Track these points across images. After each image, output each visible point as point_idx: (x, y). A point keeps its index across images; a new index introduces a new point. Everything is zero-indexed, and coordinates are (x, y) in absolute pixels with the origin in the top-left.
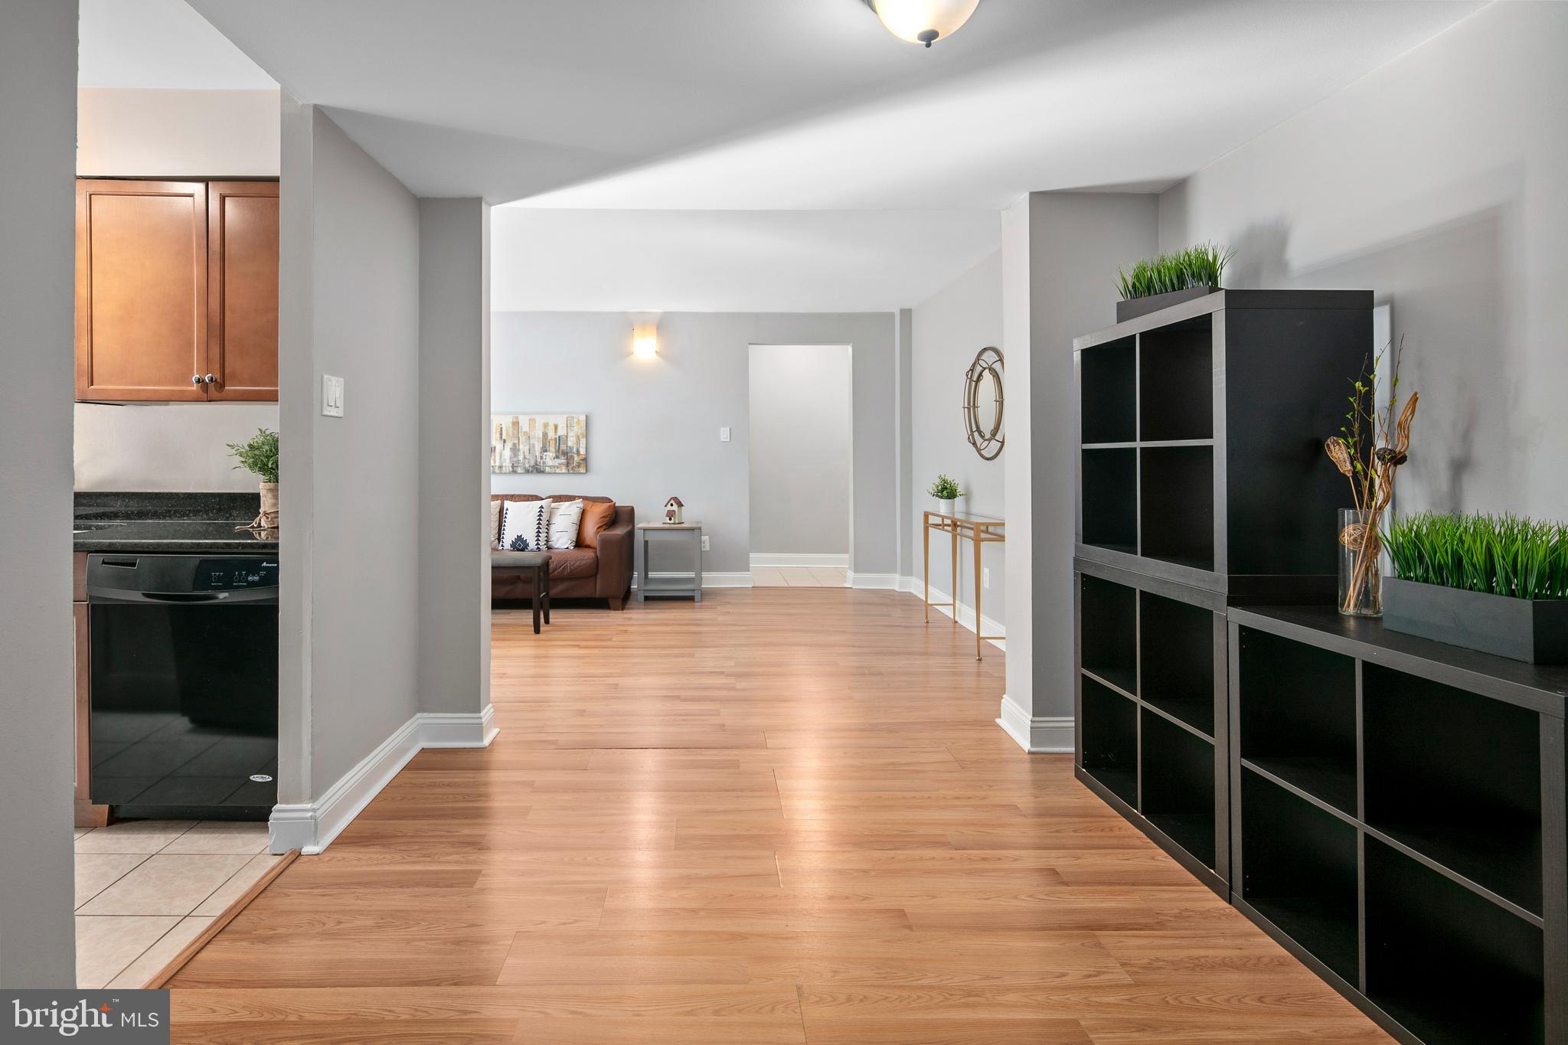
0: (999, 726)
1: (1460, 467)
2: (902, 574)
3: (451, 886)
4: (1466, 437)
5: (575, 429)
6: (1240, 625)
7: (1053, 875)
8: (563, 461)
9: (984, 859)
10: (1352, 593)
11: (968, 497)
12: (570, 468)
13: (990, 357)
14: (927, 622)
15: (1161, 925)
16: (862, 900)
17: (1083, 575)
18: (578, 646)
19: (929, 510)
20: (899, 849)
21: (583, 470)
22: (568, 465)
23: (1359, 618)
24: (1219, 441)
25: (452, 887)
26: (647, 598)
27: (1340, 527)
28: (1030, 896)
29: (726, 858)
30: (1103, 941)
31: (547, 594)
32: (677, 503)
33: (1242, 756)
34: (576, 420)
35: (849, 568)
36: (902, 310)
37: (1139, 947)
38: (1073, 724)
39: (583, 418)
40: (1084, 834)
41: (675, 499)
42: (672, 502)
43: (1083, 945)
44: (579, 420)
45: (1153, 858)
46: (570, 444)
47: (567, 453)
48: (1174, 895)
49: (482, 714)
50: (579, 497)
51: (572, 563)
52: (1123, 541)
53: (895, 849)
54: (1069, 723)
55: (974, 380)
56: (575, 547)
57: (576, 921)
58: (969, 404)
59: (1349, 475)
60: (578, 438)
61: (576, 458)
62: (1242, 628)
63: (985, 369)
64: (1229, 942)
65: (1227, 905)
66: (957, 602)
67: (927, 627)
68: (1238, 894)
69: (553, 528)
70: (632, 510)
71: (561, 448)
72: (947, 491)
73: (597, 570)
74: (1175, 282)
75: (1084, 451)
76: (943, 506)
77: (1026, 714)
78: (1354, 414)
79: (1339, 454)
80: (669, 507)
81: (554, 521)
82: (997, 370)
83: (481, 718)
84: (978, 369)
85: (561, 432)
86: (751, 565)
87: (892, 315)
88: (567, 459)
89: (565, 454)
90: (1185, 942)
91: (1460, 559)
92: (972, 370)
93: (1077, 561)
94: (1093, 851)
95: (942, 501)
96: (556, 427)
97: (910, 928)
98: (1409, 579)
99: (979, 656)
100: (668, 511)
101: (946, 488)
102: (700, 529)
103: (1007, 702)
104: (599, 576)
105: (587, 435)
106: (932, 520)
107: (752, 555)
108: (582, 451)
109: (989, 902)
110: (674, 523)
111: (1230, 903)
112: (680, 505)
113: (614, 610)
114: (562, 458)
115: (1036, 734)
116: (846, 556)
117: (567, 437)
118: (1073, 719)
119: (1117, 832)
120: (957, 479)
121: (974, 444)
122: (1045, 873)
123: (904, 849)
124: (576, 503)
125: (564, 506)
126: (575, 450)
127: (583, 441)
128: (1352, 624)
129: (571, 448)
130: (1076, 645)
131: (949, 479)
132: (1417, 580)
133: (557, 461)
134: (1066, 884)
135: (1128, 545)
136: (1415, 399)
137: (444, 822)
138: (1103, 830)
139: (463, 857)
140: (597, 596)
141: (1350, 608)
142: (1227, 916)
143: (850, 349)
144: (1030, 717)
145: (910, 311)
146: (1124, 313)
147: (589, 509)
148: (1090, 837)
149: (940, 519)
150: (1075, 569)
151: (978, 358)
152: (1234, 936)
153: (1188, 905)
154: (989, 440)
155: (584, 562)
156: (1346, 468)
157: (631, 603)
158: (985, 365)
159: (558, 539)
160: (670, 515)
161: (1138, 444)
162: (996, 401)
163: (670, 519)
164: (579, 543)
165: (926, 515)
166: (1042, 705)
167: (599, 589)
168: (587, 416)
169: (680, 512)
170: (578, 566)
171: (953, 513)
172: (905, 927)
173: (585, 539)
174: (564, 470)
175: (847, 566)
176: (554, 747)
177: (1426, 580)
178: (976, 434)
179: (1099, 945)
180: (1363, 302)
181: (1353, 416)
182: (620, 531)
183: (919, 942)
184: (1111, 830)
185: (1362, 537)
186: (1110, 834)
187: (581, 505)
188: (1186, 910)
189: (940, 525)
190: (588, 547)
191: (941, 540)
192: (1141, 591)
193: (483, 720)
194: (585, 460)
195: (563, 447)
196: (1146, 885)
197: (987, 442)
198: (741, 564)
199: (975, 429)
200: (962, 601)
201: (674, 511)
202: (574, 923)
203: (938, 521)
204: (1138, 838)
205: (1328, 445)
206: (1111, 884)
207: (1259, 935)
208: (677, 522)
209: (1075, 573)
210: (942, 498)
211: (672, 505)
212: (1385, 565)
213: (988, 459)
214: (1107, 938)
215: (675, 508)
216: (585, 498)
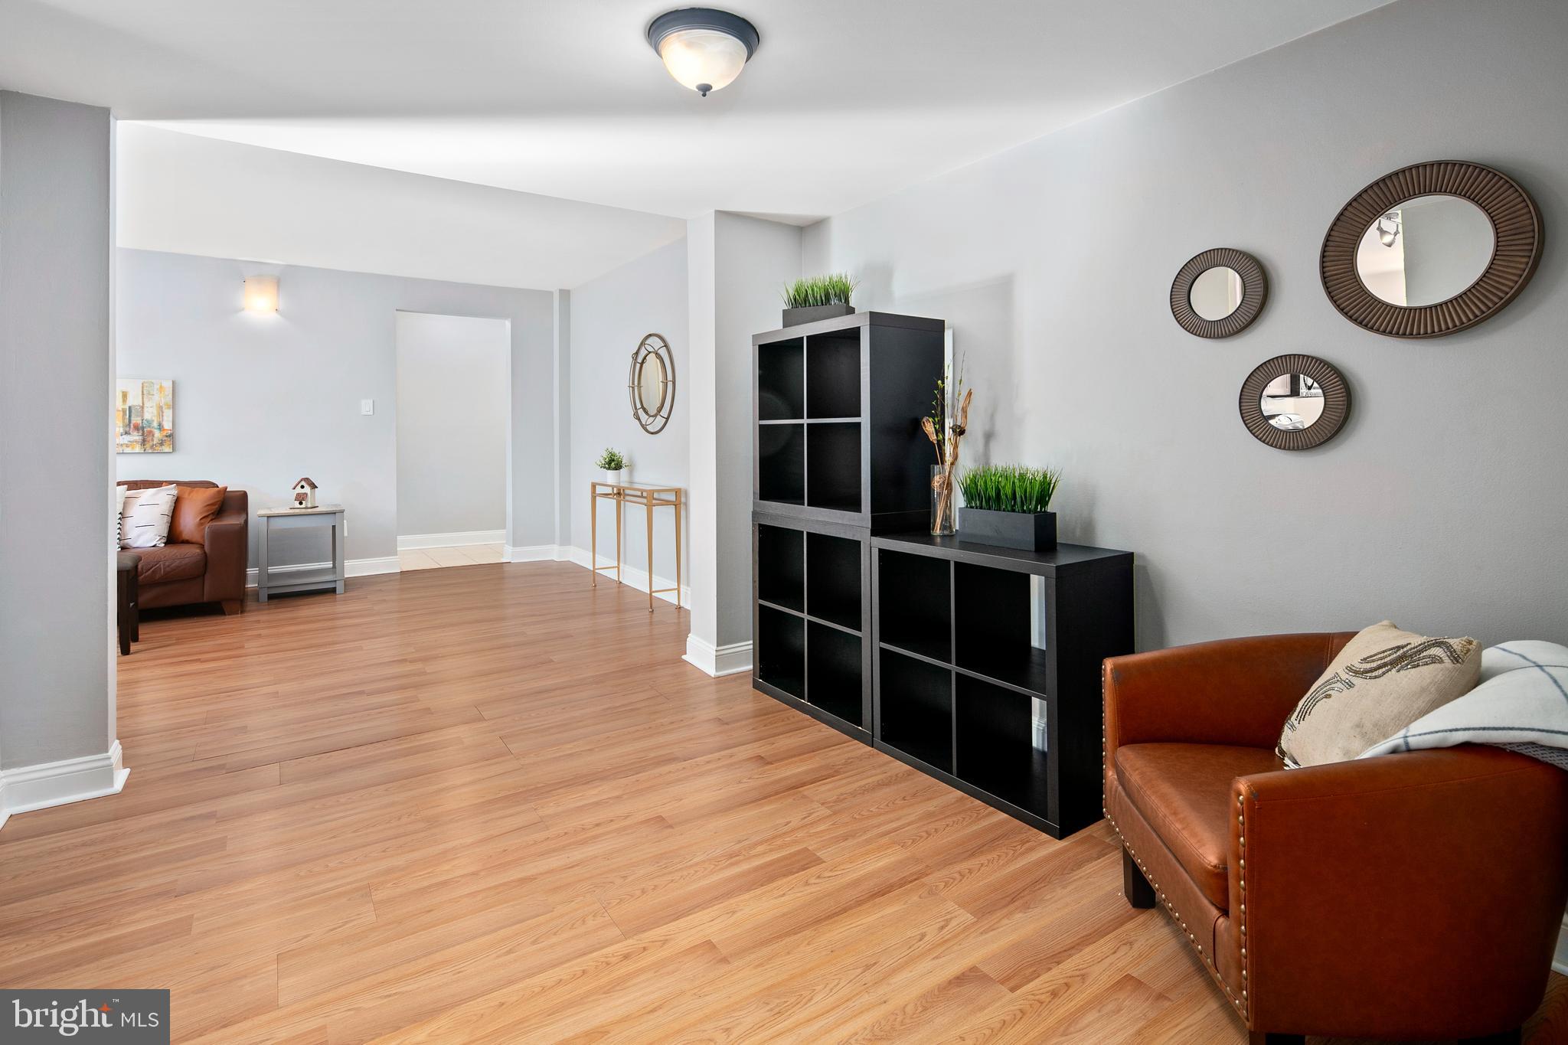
0: (686, 661)
1: (989, 437)
2: (562, 544)
3: (157, 942)
4: (992, 417)
5: (157, 397)
6: (879, 549)
7: (760, 759)
8: (137, 438)
9: (708, 762)
10: (939, 521)
11: (631, 467)
12: (148, 446)
13: (655, 343)
14: (595, 586)
15: (837, 773)
16: (625, 818)
17: (760, 525)
18: (198, 660)
19: (596, 481)
20: (640, 773)
21: (166, 449)
22: (144, 442)
23: (943, 537)
24: (865, 419)
25: (159, 943)
26: (271, 597)
27: (932, 477)
28: (749, 779)
29: (486, 822)
30: (805, 793)
31: (136, 605)
32: (309, 485)
33: (880, 641)
34: (157, 387)
35: (506, 543)
36: (561, 291)
37: (829, 790)
38: (751, 647)
39: (168, 385)
40: (771, 727)
41: (307, 480)
42: (303, 483)
43: (794, 799)
44: (161, 387)
45: (820, 731)
46: (147, 416)
47: (143, 428)
48: (839, 751)
49: (110, 753)
50: (170, 483)
51: (167, 564)
52: (792, 496)
53: (637, 774)
54: (747, 646)
55: (638, 362)
56: (166, 543)
57: (346, 923)
58: (633, 383)
59: (935, 442)
60: (160, 408)
61: (157, 434)
62: (880, 550)
63: (650, 352)
64: (878, 771)
65: (871, 748)
66: (621, 565)
67: (594, 590)
68: (877, 740)
69: (129, 523)
70: (244, 496)
71: (133, 422)
72: (613, 463)
73: (206, 569)
74: (823, 298)
75: (761, 426)
76: (611, 477)
77: (711, 646)
78: (937, 402)
79: (929, 428)
80: (299, 490)
81: (130, 512)
82: (662, 355)
83: (110, 758)
84: (643, 352)
85: (134, 400)
86: (398, 549)
87: (551, 293)
88: (143, 435)
89: (137, 428)
90: (855, 778)
91: (999, 491)
92: (637, 353)
93: (755, 514)
94: (781, 737)
95: (610, 472)
96: (125, 396)
97: (671, 827)
98: (972, 507)
99: (651, 607)
100: (298, 494)
101: (613, 460)
102: (342, 512)
103: (692, 639)
104: (207, 576)
105: (174, 406)
106: (599, 490)
107: (399, 538)
108: (168, 425)
109: (722, 791)
110: (306, 508)
111: (872, 747)
112: (313, 486)
113: (229, 615)
114: (135, 433)
115: (721, 662)
116: (503, 532)
117: (143, 407)
118: (751, 642)
119: (793, 720)
120: (622, 452)
121: (639, 419)
122: (754, 760)
123: (644, 771)
124: (169, 490)
125: (147, 494)
126: (155, 424)
127: (168, 414)
128: (938, 540)
129: (149, 422)
130: (754, 582)
131: (616, 451)
132: (977, 508)
133: (126, 439)
134: (771, 763)
135: (797, 499)
136: (970, 394)
137: (101, 884)
138: (783, 721)
139: (158, 910)
140: (206, 599)
141: (937, 531)
142: (873, 755)
143: (508, 324)
144: (715, 647)
145: (568, 292)
146: (789, 320)
147: (186, 496)
148: (776, 727)
149: (611, 488)
150: (753, 520)
151: (642, 344)
152: (880, 766)
153: (849, 755)
154: (655, 416)
155: (187, 560)
156: (933, 438)
157: (250, 604)
158: (651, 349)
159: (139, 536)
160: (301, 499)
161: (805, 421)
162: (663, 382)
163: (301, 503)
164: (173, 537)
165: (594, 486)
166: (724, 637)
167: (208, 591)
168: (173, 382)
169: (313, 495)
170: (178, 567)
171: (619, 483)
172: (667, 827)
173: (181, 533)
174: (138, 448)
175: (505, 542)
176: (224, 772)
177: (981, 508)
178: (641, 412)
179: (804, 797)
180: (938, 326)
181: (937, 403)
182: (231, 521)
183: (682, 834)
184: (788, 719)
185: (944, 483)
186: (789, 722)
187: (175, 492)
188: (849, 758)
189: (609, 494)
190: (187, 542)
191: (607, 506)
192: (808, 533)
193: (112, 760)
194: (171, 436)
195: (136, 420)
196: (821, 749)
197: (652, 419)
198: (389, 549)
199: (640, 408)
200: (625, 563)
201: (307, 494)
202: (344, 925)
203: (609, 490)
204: (808, 720)
205: (924, 423)
206: (800, 755)
207: (891, 762)
208: (309, 506)
209: (753, 524)
210: (609, 469)
211: (302, 487)
212: (959, 501)
213: (652, 433)
214: (808, 791)
215: (307, 489)
216: (178, 483)
